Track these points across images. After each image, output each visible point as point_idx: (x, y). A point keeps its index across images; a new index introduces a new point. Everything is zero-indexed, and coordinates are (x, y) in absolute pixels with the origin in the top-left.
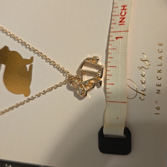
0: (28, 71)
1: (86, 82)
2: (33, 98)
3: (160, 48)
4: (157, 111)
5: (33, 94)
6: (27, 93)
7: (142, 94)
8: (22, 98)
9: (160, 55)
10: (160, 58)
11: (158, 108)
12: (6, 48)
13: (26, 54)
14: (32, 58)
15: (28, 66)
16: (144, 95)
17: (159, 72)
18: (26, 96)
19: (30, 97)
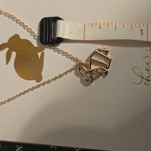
0: (40, 58)
7: (147, 80)
12: (17, 36)
14: (44, 46)
15: (39, 54)
16: (148, 80)
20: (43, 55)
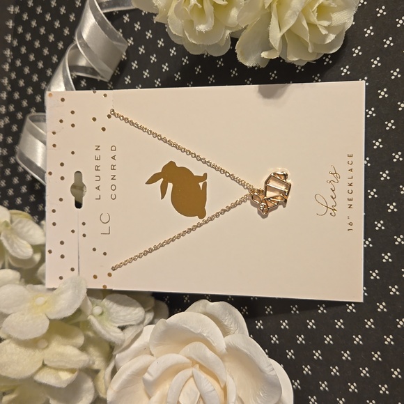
0: (201, 189)
1: (269, 199)
2: (211, 219)
3: (350, 159)
4: (350, 227)
5: (208, 215)
6: (202, 214)
7: (333, 210)
8: (196, 220)
9: (350, 167)
10: (351, 170)
11: (350, 224)
12: (172, 164)
13: (197, 169)
14: (205, 175)
16: (335, 210)
17: (350, 185)
18: (200, 218)
19: (205, 218)
20: (205, 185)
